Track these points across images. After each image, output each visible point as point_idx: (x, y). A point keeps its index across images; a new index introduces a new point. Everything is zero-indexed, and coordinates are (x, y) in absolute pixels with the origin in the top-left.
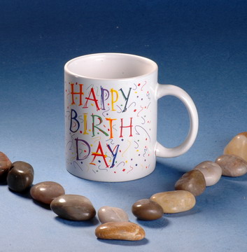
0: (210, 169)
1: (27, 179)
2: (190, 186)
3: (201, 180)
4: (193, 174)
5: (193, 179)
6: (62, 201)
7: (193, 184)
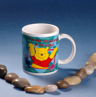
0: (90, 68)
1: (5, 72)
2: (81, 75)
3: (85, 72)
4: (82, 70)
5: (82, 72)
6: (17, 80)
7: (82, 74)
